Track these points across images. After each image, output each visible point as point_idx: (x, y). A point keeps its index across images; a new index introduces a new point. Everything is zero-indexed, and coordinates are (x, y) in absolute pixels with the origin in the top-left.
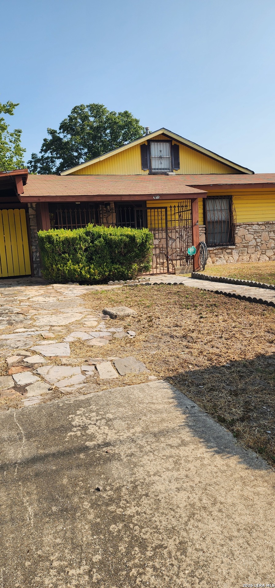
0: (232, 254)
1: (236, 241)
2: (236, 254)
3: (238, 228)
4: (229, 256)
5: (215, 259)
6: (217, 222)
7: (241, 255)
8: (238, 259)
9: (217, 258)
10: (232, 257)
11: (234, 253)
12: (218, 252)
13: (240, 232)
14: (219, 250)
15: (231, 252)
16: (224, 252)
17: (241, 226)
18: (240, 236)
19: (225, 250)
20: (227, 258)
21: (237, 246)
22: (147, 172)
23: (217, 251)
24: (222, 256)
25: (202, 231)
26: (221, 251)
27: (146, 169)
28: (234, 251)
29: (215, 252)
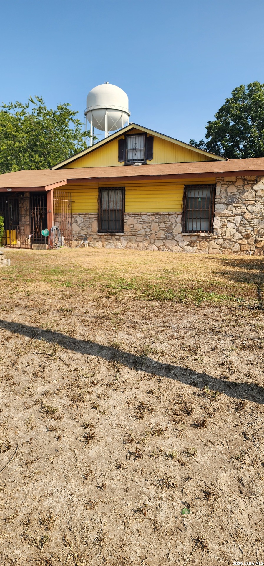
0: (120, 241)
1: (125, 229)
2: (124, 241)
3: (127, 217)
4: (117, 242)
5: (105, 243)
6: (112, 211)
7: (129, 242)
8: (126, 246)
9: (107, 243)
10: (120, 243)
11: (122, 240)
12: (108, 237)
13: (128, 221)
14: (109, 236)
15: (120, 238)
16: (113, 238)
17: (130, 216)
18: (128, 225)
19: (114, 236)
20: (116, 244)
21: (125, 233)
22: (123, 163)
23: (106, 237)
24: (111, 241)
25: (94, 218)
26: (110, 237)
27: (121, 161)
28: (121, 238)
29: (105, 237)
